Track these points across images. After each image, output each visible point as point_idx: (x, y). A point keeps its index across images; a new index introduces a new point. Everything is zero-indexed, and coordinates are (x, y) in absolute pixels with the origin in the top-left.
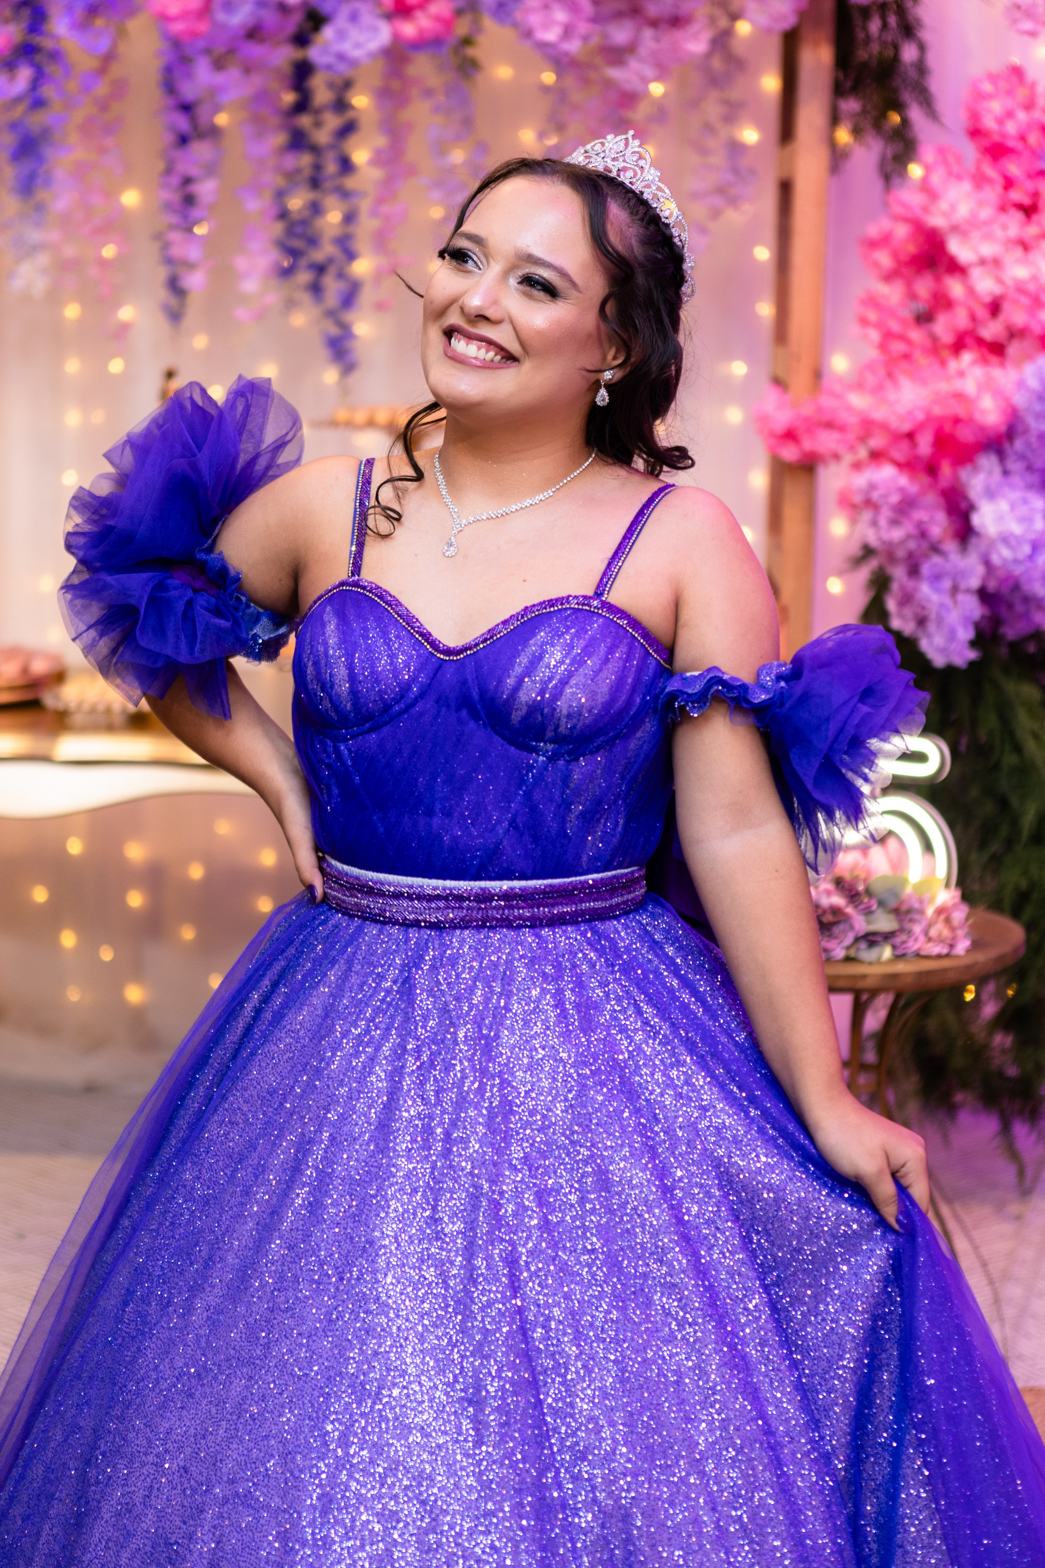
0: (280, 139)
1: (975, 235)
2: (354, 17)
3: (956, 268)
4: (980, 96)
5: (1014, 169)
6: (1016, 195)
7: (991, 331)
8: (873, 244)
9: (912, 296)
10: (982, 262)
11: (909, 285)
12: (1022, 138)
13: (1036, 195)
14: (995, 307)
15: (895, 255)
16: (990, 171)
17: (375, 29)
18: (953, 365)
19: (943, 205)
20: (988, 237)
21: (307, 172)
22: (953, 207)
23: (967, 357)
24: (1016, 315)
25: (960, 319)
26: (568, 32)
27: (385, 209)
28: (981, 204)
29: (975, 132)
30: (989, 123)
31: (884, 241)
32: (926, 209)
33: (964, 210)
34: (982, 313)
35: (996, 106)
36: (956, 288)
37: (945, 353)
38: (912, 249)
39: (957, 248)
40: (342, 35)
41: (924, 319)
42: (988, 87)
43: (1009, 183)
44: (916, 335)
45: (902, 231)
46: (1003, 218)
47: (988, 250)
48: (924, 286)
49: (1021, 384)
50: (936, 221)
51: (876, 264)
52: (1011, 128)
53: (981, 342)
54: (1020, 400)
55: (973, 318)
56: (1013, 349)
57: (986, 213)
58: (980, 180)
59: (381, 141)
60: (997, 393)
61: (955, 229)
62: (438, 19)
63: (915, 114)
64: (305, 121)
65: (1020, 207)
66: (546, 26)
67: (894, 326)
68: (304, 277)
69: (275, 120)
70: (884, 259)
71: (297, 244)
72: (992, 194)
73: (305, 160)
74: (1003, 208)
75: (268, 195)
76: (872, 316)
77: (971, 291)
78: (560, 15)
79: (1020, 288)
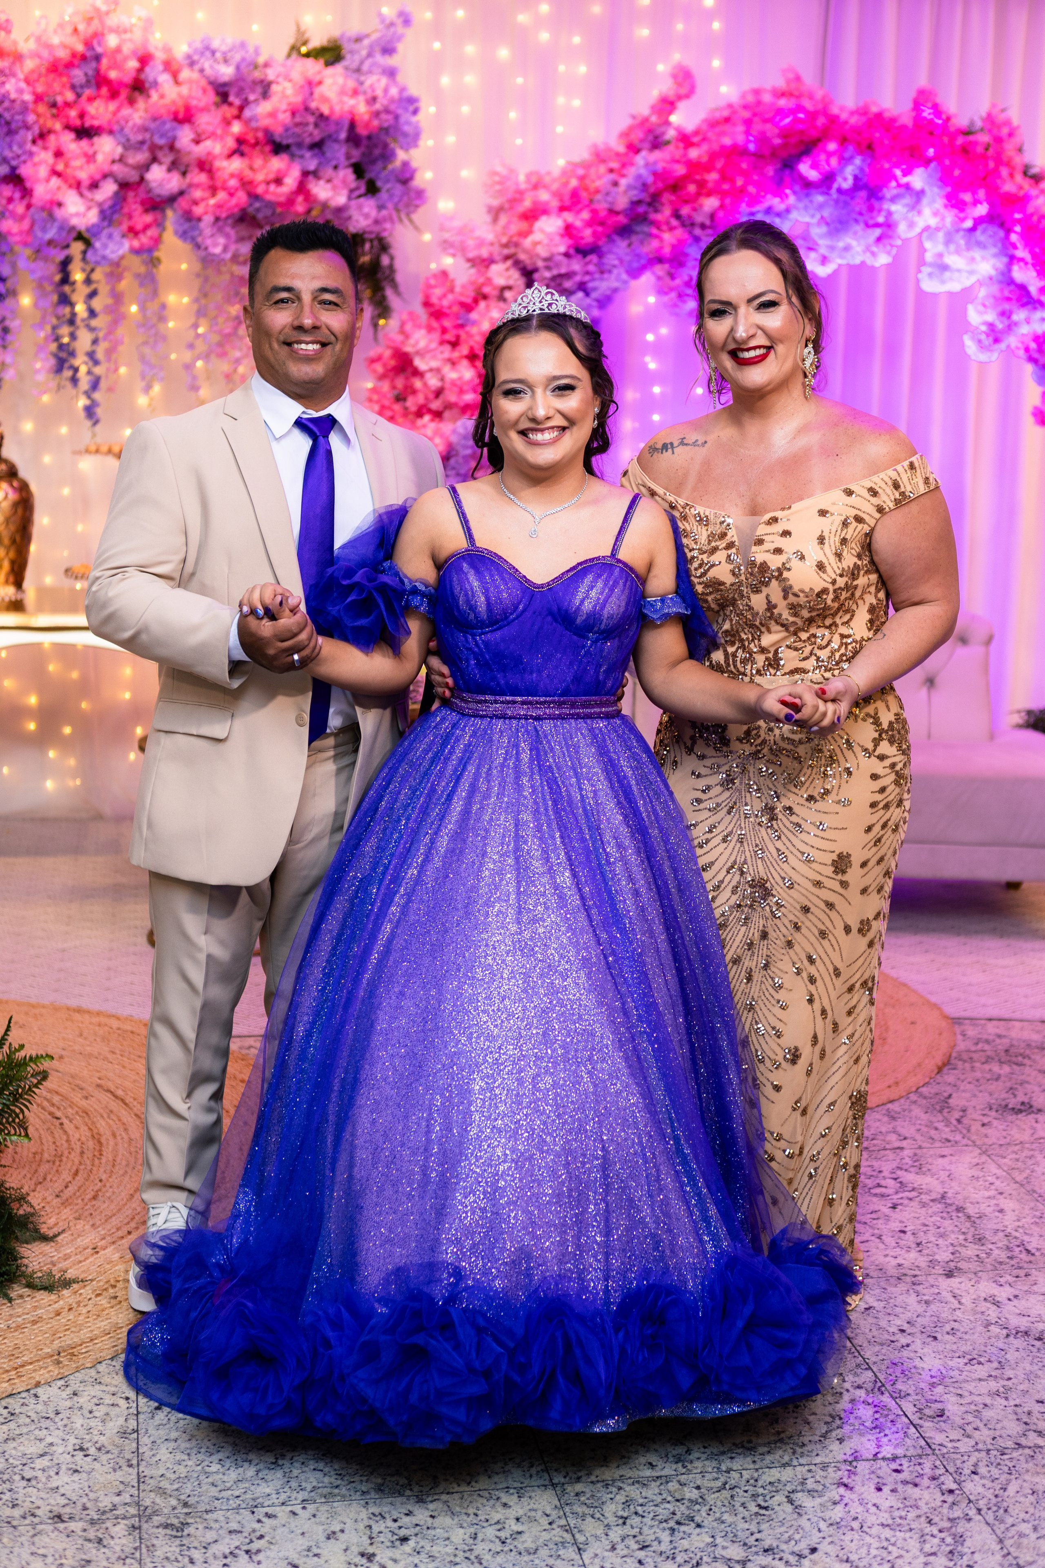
0: (55, 298)
1: (428, 356)
2: (110, 236)
3: (417, 373)
4: (429, 287)
5: (447, 323)
6: (449, 336)
7: (435, 405)
8: (373, 361)
9: (394, 387)
10: (431, 370)
11: (392, 381)
12: (450, 307)
13: (458, 337)
14: (438, 393)
15: (385, 365)
16: (435, 324)
17: (121, 244)
18: (420, 422)
19: (412, 341)
20: (434, 357)
21: (68, 316)
22: (417, 342)
23: (427, 418)
24: (452, 398)
25: (420, 399)
26: (225, 249)
27: (111, 337)
28: (431, 341)
29: (427, 304)
30: (434, 300)
31: (378, 359)
32: (403, 343)
33: (422, 344)
34: (431, 396)
35: (438, 292)
36: (418, 384)
37: (411, 417)
38: (393, 363)
39: (420, 364)
40: (105, 246)
41: (400, 398)
42: (433, 282)
43: (444, 331)
44: (397, 407)
45: (388, 353)
46: (442, 348)
47: (434, 364)
48: (400, 383)
49: (454, 431)
50: (408, 349)
51: (374, 371)
52: (445, 303)
53: (430, 411)
54: (454, 439)
55: (426, 398)
56: (447, 414)
57: (433, 345)
58: (430, 329)
59: (110, 301)
60: (442, 436)
61: (418, 353)
62: (151, 238)
63: (389, 293)
64: (67, 289)
65: (449, 342)
66: (216, 245)
67: (387, 403)
68: (68, 373)
69: (49, 288)
70: (379, 368)
71: (63, 355)
72: (436, 336)
73: (67, 310)
74: (442, 342)
75: (48, 328)
76: (375, 397)
77: (425, 385)
78: (222, 240)
79: (453, 383)
